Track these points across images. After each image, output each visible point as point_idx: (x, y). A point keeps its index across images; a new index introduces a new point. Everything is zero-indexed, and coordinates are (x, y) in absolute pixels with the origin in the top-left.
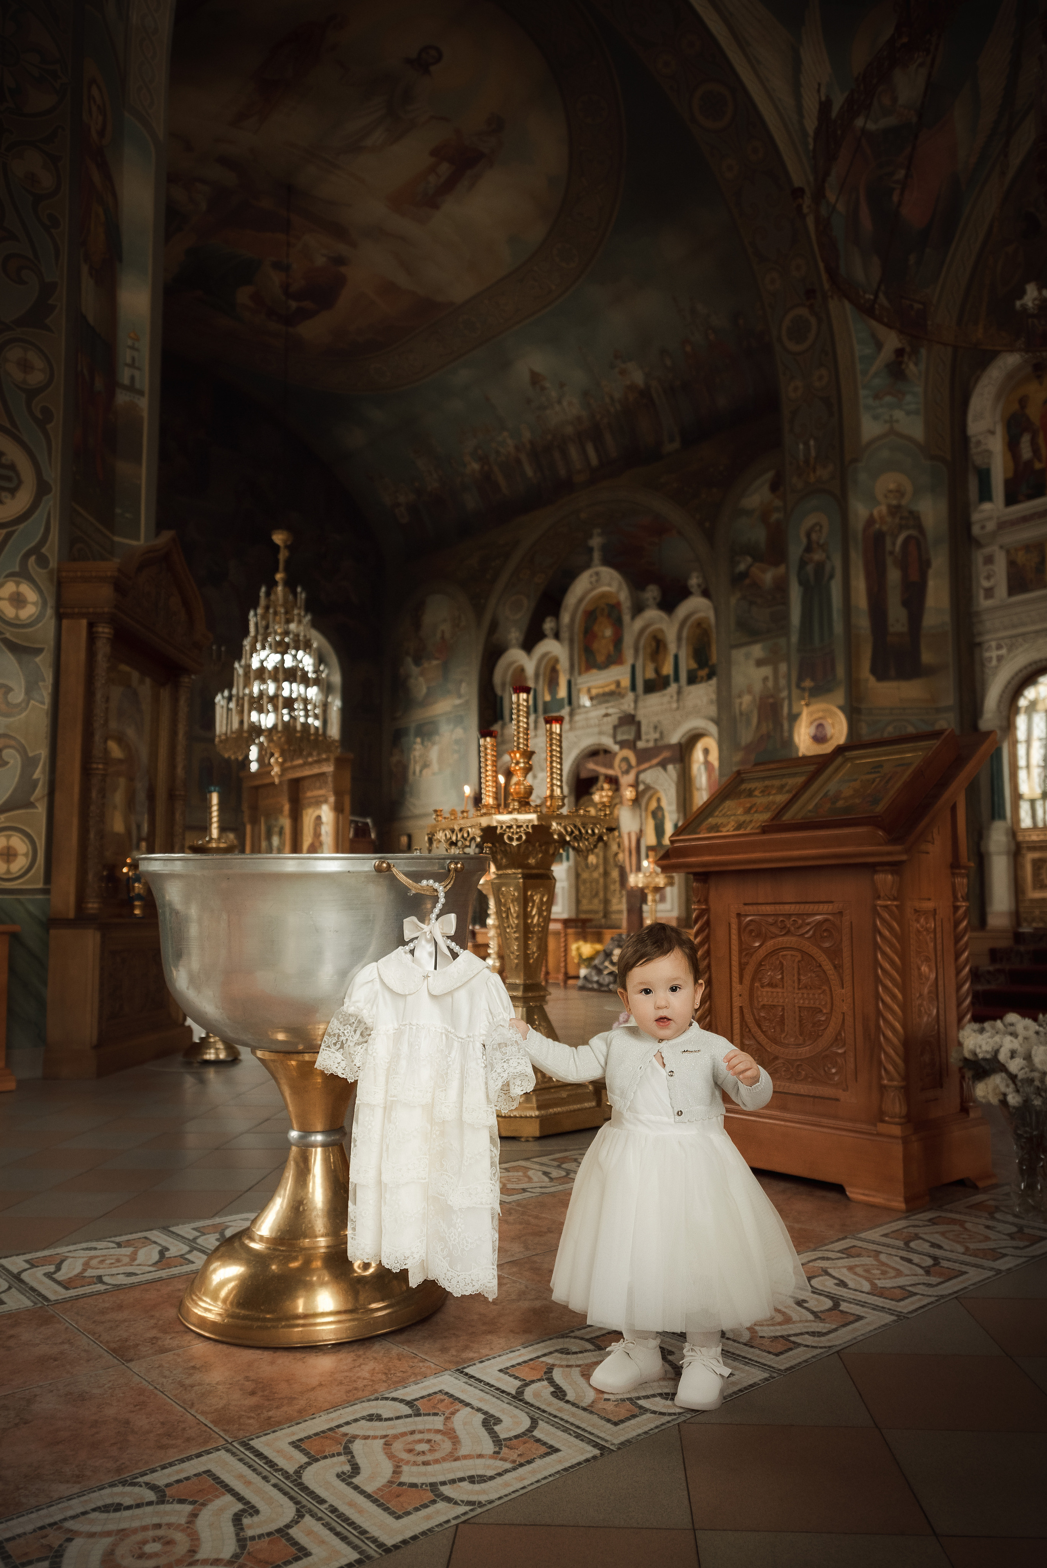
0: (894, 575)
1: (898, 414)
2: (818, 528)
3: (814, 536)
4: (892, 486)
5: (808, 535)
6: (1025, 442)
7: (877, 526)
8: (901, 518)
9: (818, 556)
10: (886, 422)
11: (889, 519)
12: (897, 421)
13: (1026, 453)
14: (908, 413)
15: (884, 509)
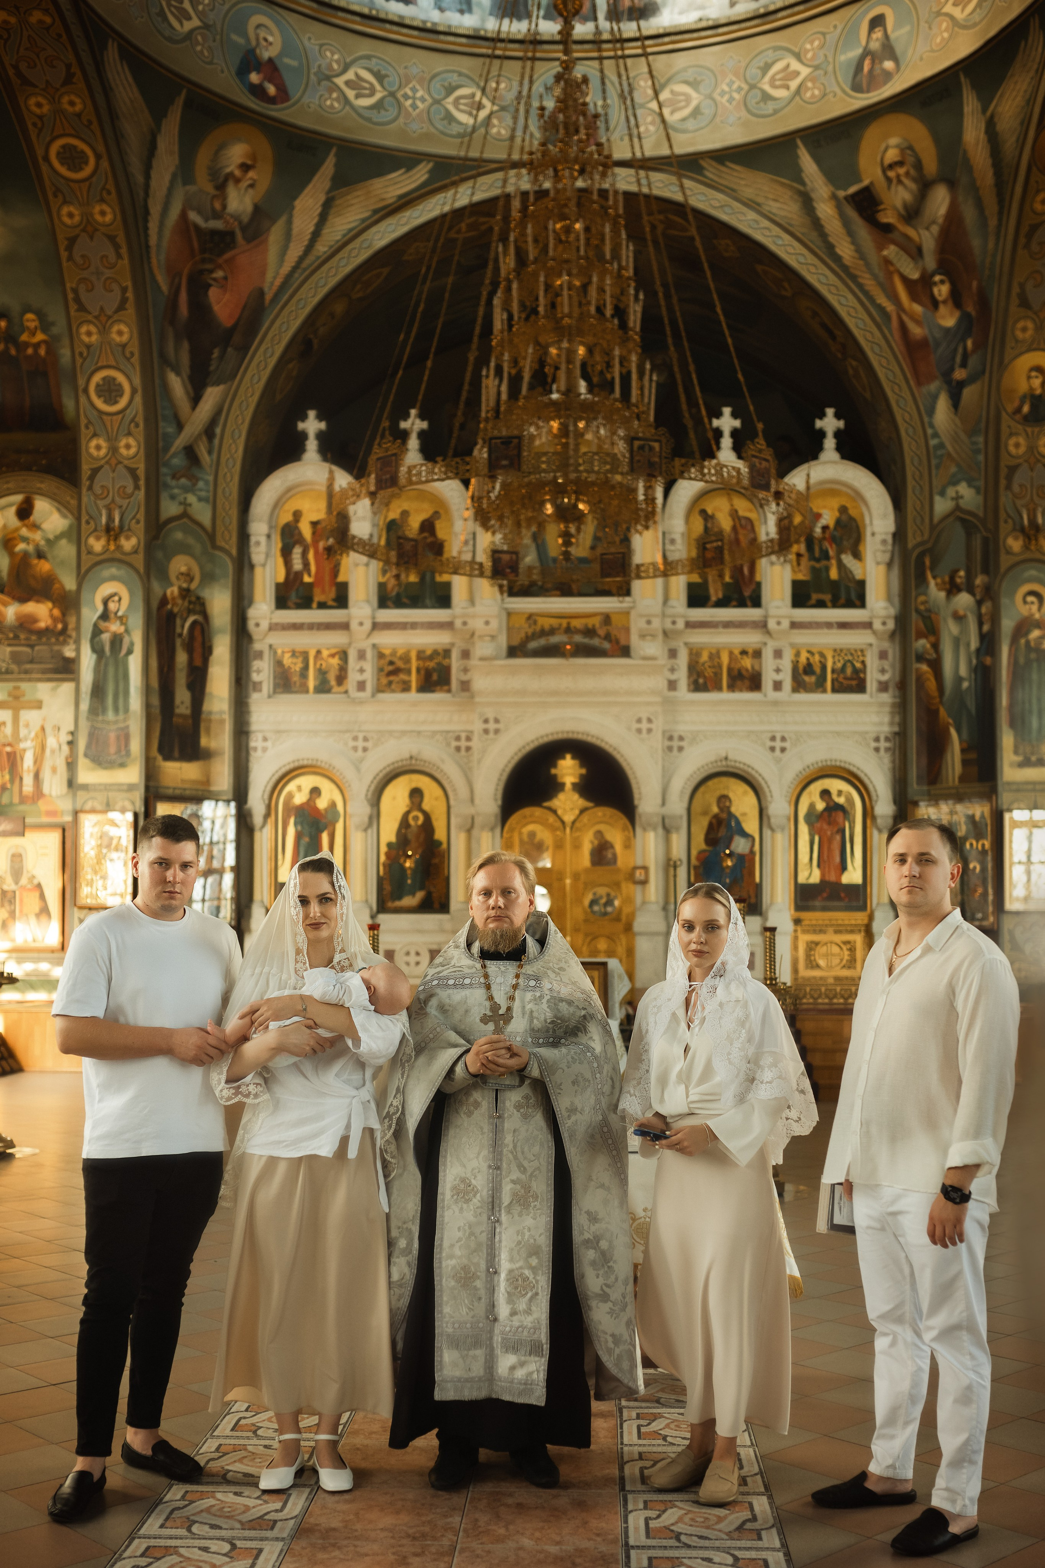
0: (182, 658)
1: (191, 499)
2: (116, 598)
3: (112, 606)
4: (183, 569)
5: (105, 603)
6: (297, 551)
7: (169, 606)
8: (190, 602)
9: (115, 627)
10: (181, 503)
11: (180, 601)
12: (190, 505)
13: (297, 565)
14: (200, 499)
15: (175, 590)
